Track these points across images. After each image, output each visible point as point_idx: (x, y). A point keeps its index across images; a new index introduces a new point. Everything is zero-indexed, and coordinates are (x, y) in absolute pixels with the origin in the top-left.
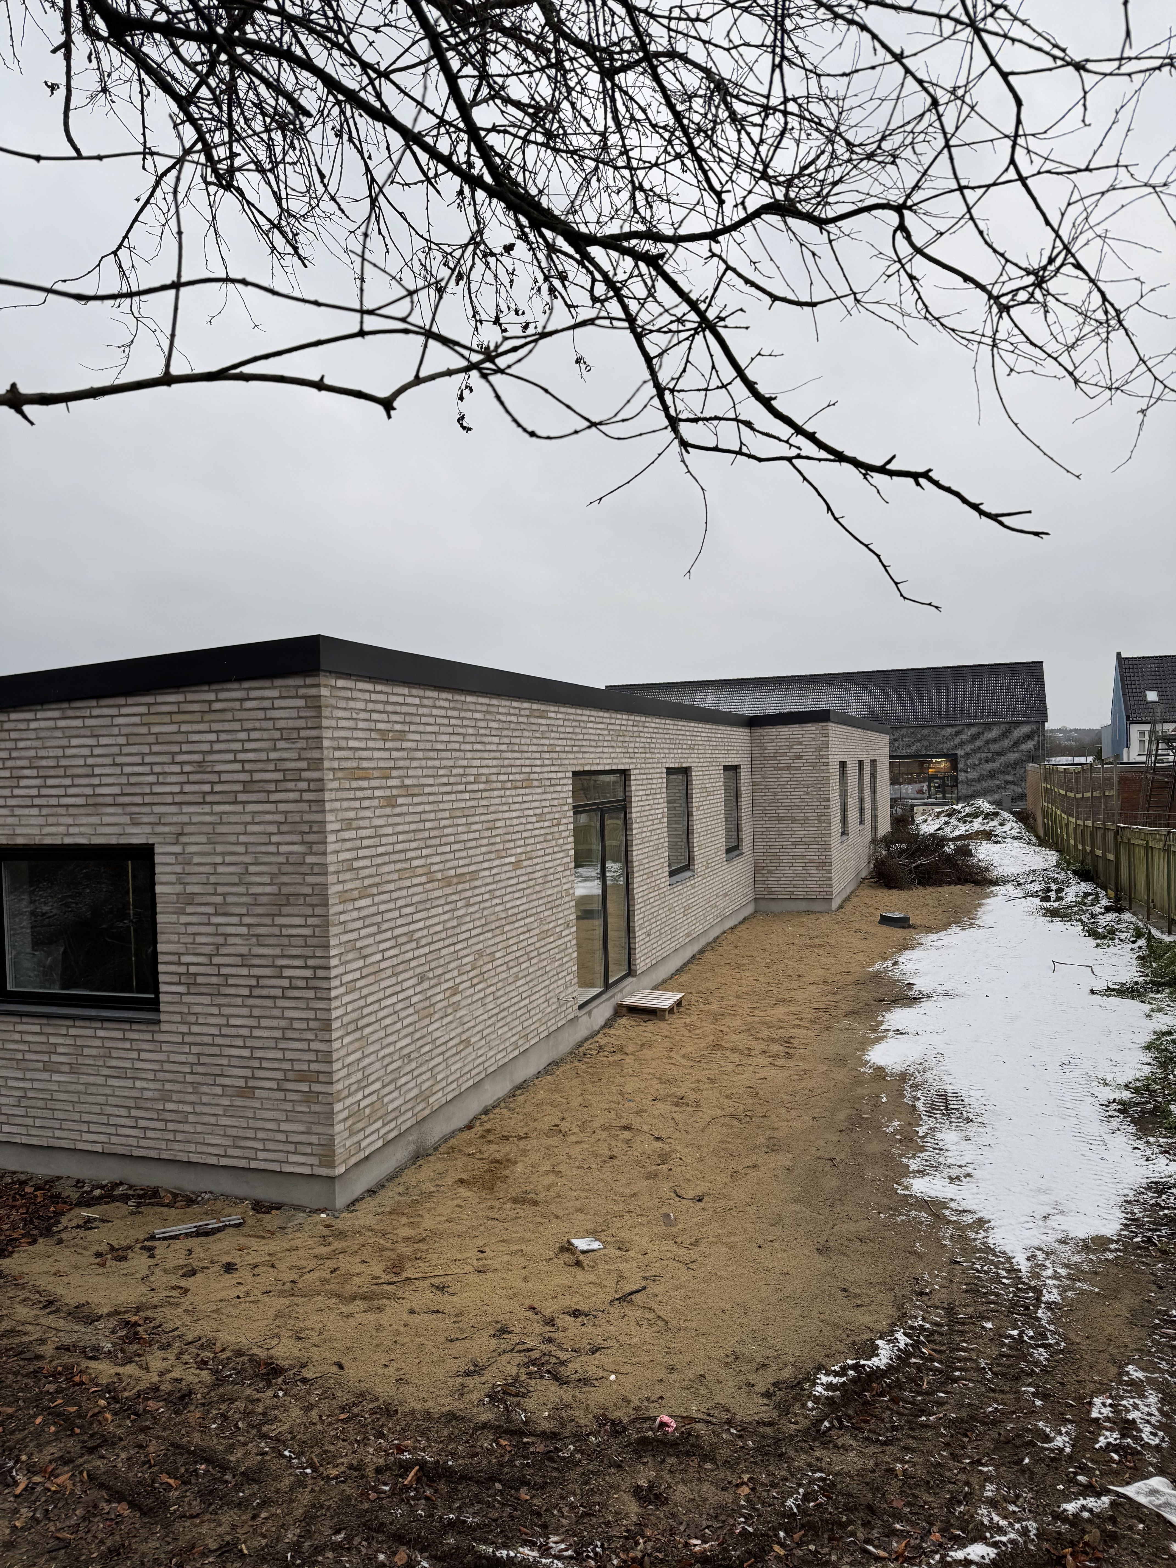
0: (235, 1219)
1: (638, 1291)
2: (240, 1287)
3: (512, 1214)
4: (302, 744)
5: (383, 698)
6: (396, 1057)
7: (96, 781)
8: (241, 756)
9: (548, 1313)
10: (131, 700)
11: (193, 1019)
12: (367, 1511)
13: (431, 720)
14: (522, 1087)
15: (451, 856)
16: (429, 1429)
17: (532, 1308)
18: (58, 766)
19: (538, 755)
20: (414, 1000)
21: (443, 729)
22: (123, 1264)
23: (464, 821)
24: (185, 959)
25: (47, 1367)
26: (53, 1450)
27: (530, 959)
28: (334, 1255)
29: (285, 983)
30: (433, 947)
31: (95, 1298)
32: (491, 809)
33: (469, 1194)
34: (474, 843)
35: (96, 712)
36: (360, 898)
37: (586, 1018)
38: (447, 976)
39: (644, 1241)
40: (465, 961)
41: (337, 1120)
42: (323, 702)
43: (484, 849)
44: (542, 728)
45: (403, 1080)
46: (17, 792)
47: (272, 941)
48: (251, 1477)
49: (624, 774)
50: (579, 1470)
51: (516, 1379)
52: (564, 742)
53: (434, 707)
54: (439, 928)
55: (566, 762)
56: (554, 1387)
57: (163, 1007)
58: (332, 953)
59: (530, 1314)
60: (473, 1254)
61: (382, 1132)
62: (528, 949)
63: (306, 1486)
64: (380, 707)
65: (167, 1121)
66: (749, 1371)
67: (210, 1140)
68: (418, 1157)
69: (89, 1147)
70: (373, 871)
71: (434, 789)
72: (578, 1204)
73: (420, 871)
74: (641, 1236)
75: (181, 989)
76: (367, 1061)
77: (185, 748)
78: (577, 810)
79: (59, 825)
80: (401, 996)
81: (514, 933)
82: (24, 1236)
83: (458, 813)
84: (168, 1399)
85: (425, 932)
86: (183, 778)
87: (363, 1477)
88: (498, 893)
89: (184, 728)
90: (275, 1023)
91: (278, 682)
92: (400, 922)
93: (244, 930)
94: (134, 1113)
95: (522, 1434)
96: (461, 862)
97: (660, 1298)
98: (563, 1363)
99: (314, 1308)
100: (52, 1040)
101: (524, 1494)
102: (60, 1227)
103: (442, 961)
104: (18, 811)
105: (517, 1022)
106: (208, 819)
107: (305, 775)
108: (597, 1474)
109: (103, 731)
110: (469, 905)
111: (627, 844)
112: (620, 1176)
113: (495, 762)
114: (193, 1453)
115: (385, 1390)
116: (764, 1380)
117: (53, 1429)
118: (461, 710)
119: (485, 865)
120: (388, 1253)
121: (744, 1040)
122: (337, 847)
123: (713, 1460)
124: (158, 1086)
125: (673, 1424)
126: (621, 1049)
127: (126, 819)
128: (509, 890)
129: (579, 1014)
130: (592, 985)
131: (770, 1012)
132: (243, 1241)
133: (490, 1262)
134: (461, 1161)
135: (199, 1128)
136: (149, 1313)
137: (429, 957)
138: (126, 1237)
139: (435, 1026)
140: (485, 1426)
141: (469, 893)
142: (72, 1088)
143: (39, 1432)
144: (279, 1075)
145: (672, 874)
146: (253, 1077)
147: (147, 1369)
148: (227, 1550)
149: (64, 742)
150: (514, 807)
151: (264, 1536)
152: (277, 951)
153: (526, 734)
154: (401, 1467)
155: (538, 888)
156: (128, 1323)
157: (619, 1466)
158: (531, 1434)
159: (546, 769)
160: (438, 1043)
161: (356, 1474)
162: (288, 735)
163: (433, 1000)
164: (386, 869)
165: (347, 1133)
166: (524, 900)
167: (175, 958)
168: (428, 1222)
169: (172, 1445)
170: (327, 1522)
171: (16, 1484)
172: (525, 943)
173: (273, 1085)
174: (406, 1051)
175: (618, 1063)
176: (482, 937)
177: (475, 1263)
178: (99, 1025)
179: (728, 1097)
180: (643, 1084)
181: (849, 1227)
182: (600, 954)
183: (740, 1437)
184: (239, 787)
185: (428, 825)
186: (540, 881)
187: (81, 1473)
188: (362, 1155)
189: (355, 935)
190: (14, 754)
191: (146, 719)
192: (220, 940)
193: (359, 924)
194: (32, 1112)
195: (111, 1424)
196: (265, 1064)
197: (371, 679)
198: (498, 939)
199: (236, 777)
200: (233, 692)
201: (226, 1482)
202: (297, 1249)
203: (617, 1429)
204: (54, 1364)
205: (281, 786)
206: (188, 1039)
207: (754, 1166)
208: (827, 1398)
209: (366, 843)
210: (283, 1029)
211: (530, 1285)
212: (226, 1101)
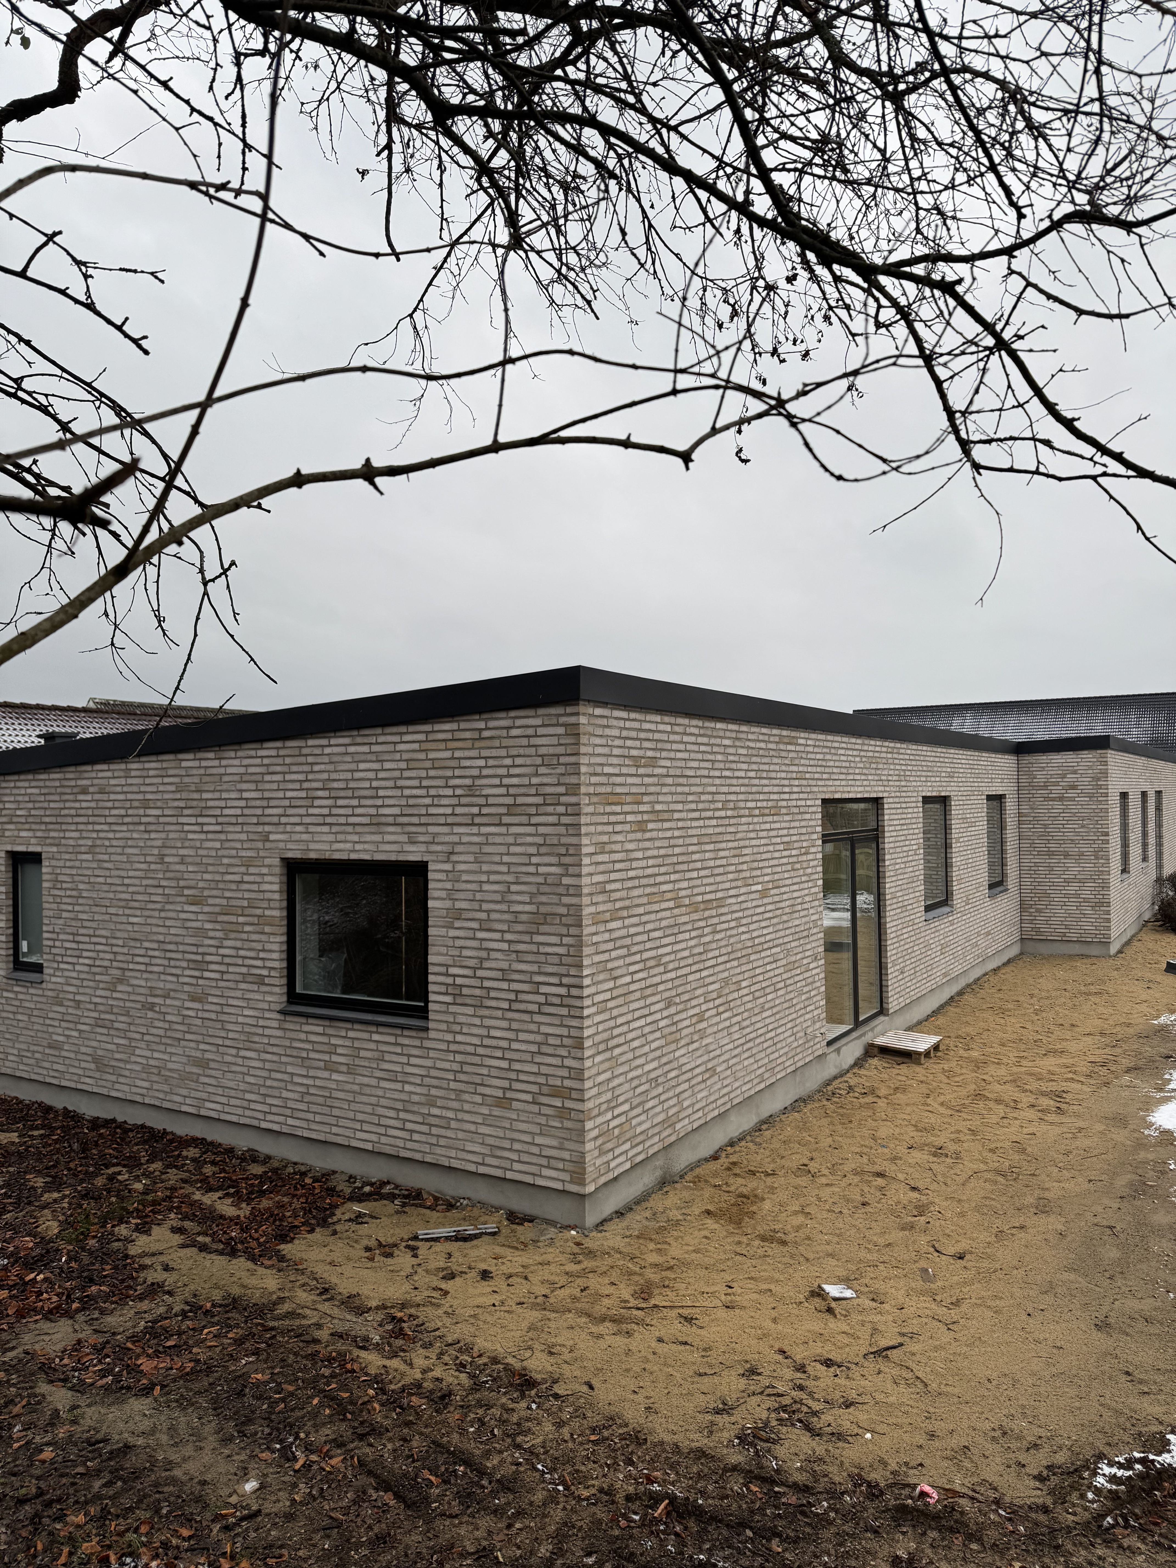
0: (491, 1227)
1: (894, 1347)
2: (496, 1296)
3: (760, 1252)
4: (561, 770)
5: (636, 725)
6: (644, 1080)
7: (379, 802)
8: (506, 781)
9: (798, 1358)
10: (411, 728)
11: (457, 1028)
12: (617, 1538)
13: (681, 747)
14: (768, 1121)
15: (699, 882)
16: (678, 1463)
17: (782, 1352)
18: (347, 788)
19: (786, 782)
20: (662, 1024)
21: (693, 756)
22: (389, 1261)
23: (711, 847)
24: (453, 971)
25: (323, 1351)
26: (327, 1431)
27: (776, 991)
28: (584, 1273)
29: (542, 999)
30: (680, 972)
31: (365, 1291)
32: (739, 836)
33: (716, 1226)
34: (721, 870)
35: (381, 739)
36: (612, 920)
37: (833, 1056)
38: (694, 1002)
39: (900, 1296)
40: (711, 988)
41: (588, 1138)
42: (582, 729)
43: (731, 876)
44: (791, 755)
45: (650, 1104)
46: (311, 811)
47: (530, 958)
48: (506, 1485)
49: (877, 802)
50: (833, 1529)
51: (766, 1423)
52: (814, 769)
53: (685, 734)
54: (686, 953)
55: (815, 789)
56: (806, 1437)
57: (431, 1016)
58: (585, 973)
59: (780, 1357)
60: (721, 1288)
61: (630, 1154)
62: (775, 980)
63: (558, 1503)
64: (633, 734)
65: (431, 1125)
66: (1019, 1449)
67: (470, 1147)
68: (665, 1183)
69: (361, 1145)
70: (623, 894)
71: (683, 815)
72: (829, 1249)
73: (669, 896)
74: (897, 1289)
75: (448, 999)
76: (616, 1082)
77: (457, 772)
78: (826, 838)
79: (346, 842)
80: (649, 1019)
81: (760, 963)
82: (303, 1224)
83: (706, 839)
84: (429, 1397)
85: (672, 957)
86: (455, 801)
87: (613, 1502)
88: (744, 921)
89: (457, 754)
90: (531, 1037)
91: (541, 711)
92: (648, 945)
93: (505, 946)
94: (402, 1115)
95: (773, 1482)
96: (708, 889)
97: (918, 1357)
98: (815, 1414)
99: (565, 1325)
100: (334, 1041)
101: (776, 1546)
102: (335, 1219)
103: (688, 987)
104: (312, 829)
105: (763, 1055)
106: (476, 839)
107: (563, 799)
108: (852, 1536)
109: (386, 757)
110: (715, 932)
111: (879, 876)
112: (874, 1224)
113: (743, 789)
114: (453, 1453)
115: (634, 1416)
116: (1037, 1462)
117: (327, 1411)
118: (710, 737)
119: (732, 892)
120: (636, 1278)
121: (1009, 1092)
122: (591, 869)
123: (980, 1540)
124: (424, 1090)
125: (935, 1495)
126: (873, 1091)
127: (404, 838)
128: (755, 918)
129: (826, 1050)
130: (841, 1022)
131: (1039, 1062)
132: (498, 1250)
133: (738, 1298)
134: (708, 1192)
135: (460, 1135)
136: (413, 1311)
137: (677, 982)
138: (393, 1235)
139: (682, 1051)
140: (735, 1468)
141: (715, 920)
142: (348, 1087)
143: (315, 1414)
144: (534, 1088)
145: (928, 909)
146: (510, 1089)
147: (411, 1365)
148: (483, 1554)
149: (353, 766)
150: (761, 834)
151: (519, 1548)
152: (535, 968)
153: (775, 760)
154: (651, 1498)
155: (785, 918)
156: (394, 1318)
157: (876, 1532)
158: (782, 1484)
159: (795, 796)
160: (684, 1069)
161: (606, 1498)
162: (548, 761)
163: (680, 1026)
164: (636, 892)
165: (596, 1153)
166: (771, 929)
167: (443, 970)
168: (675, 1251)
169: (433, 1442)
170: (579, 1543)
171: (295, 1459)
172: (771, 974)
173: (528, 1097)
174: (653, 1075)
175: (871, 1106)
176: (728, 965)
177: (723, 1297)
178: (374, 1029)
179: (992, 1151)
180: (897, 1130)
181: (1132, 1305)
182: (848, 989)
183: (1010, 1519)
184: (503, 810)
185: (677, 850)
186: (787, 910)
187: (352, 1458)
188: (611, 1176)
189: (605, 956)
190: (310, 777)
191: (425, 746)
192: (484, 954)
193: (610, 945)
194: (314, 1108)
195: (379, 1414)
196: (522, 1077)
197: (626, 707)
198: (744, 968)
199: (501, 800)
200: (501, 720)
201: (483, 1487)
202: (548, 1263)
203: (874, 1492)
204: (329, 1349)
205: (542, 809)
206: (453, 1047)
207: (1022, 1227)
208: (1110, 1491)
209: (618, 866)
210: (539, 1044)
211: (780, 1327)
212: (485, 1110)
